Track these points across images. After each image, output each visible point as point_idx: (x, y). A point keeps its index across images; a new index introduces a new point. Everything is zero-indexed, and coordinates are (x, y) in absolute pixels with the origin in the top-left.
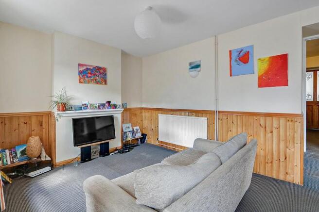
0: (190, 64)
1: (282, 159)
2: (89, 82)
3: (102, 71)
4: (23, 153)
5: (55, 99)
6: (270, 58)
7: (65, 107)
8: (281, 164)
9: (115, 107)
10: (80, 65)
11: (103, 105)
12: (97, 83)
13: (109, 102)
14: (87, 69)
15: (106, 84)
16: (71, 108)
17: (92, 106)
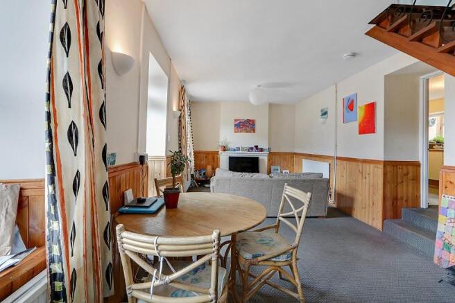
0: (322, 111)
1: (371, 205)
2: (241, 132)
3: (251, 123)
4: (204, 174)
5: (220, 144)
6: (366, 105)
7: (225, 149)
8: (371, 209)
9: (262, 150)
10: (236, 120)
11: (252, 149)
12: (247, 132)
13: (256, 147)
14: (240, 122)
15: (254, 132)
16: (229, 150)
17: (243, 149)
